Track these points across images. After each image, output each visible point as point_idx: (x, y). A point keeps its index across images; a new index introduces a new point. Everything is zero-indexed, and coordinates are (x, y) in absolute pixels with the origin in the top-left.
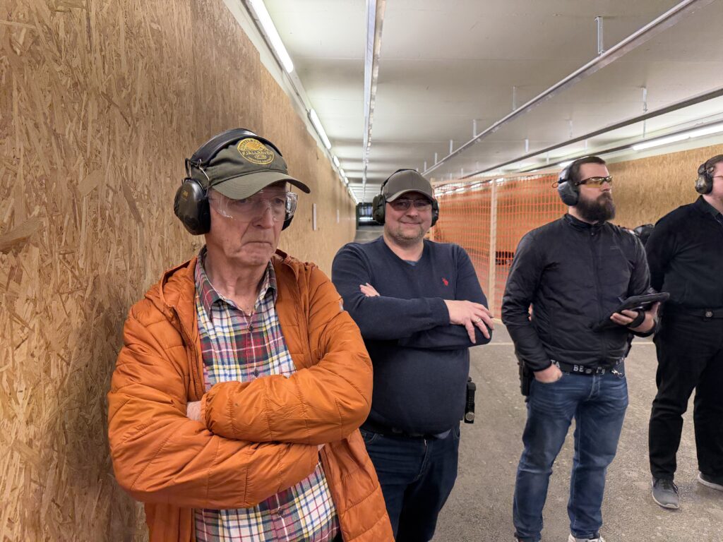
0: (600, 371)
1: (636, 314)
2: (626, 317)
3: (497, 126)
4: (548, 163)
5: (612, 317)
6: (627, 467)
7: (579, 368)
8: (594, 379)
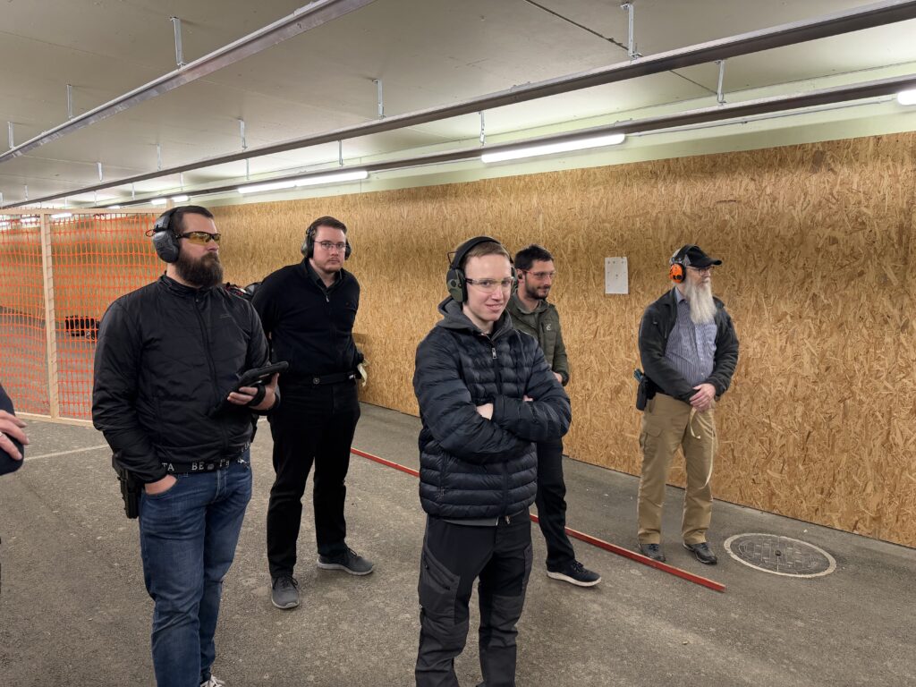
0: (224, 464)
1: (255, 390)
2: (245, 395)
3: (45, 136)
4: (134, 198)
5: (229, 398)
6: (245, 574)
7: (198, 466)
8: (219, 474)
